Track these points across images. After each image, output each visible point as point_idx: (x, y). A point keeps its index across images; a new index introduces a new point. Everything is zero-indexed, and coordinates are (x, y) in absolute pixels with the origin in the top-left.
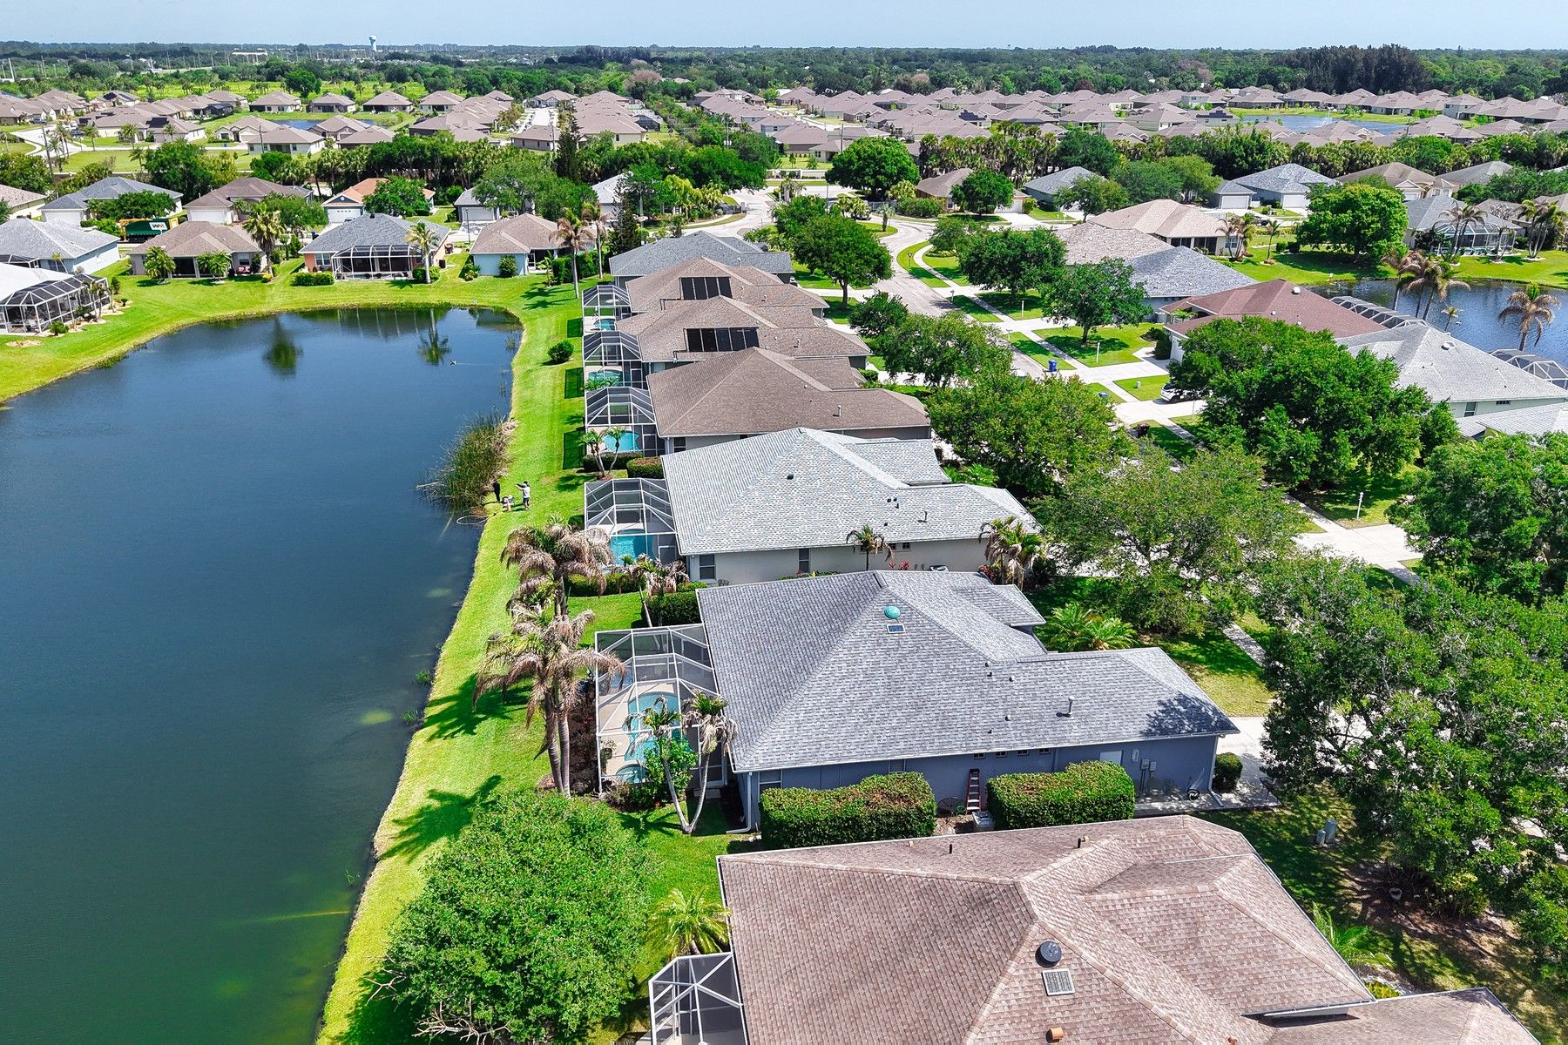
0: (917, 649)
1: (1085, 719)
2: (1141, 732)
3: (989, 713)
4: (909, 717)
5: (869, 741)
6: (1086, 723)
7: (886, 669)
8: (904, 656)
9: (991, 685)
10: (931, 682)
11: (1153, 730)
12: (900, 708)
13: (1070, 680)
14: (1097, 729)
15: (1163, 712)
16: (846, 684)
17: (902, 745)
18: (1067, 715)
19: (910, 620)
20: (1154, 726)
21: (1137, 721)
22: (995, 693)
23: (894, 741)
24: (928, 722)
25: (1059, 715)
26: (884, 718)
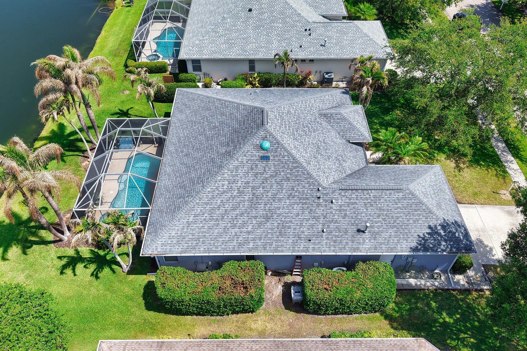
0: (276, 174)
1: (375, 235)
2: (411, 248)
3: (312, 226)
4: (260, 225)
5: (231, 240)
6: (375, 239)
7: (253, 188)
8: (266, 179)
9: (319, 205)
10: (280, 200)
11: (419, 247)
12: (256, 217)
13: (372, 205)
14: (381, 244)
15: (429, 234)
16: (225, 197)
17: (251, 245)
18: (363, 232)
19: (276, 152)
20: (420, 245)
21: (409, 240)
22: (319, 212)
23: (247, 242)
24: (272, 229)
25: (359, 231)
26: (244, 224)
